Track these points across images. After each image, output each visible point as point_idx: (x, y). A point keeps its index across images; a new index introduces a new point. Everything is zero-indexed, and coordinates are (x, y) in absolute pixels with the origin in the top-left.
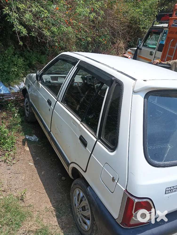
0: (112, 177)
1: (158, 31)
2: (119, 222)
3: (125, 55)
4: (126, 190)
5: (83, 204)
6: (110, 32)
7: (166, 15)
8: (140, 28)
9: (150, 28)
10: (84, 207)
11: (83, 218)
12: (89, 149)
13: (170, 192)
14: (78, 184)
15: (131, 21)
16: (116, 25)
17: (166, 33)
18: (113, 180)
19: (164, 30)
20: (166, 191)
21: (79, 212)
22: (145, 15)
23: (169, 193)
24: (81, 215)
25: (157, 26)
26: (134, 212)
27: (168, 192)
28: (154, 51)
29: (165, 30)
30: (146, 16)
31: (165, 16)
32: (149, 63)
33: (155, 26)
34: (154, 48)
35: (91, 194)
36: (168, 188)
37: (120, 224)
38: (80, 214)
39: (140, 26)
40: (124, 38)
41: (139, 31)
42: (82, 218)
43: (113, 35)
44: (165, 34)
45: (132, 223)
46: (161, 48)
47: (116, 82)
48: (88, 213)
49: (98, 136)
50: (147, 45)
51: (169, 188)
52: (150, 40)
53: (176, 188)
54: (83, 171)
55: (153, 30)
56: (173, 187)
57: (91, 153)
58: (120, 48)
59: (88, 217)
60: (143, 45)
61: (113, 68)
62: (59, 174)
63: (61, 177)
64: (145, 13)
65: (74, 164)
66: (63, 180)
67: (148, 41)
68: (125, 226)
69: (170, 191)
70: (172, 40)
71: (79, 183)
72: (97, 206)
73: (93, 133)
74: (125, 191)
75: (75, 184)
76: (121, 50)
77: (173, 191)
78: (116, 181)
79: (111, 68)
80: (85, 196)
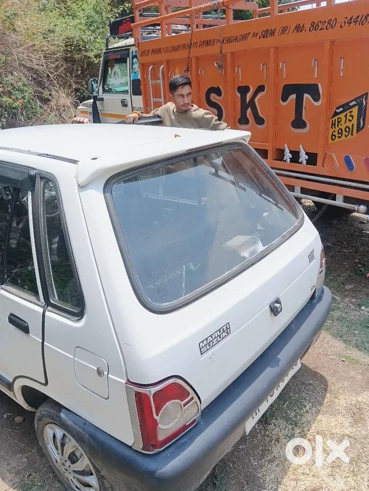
0: (95, 368)
1: (120, 57)
2: (139, 447)
3: (78, 119)
4: (128, 380)
5: (68, 450)
6: (28, 79)
7: (125, 21)
8: (89, 57)
9: (105, 53)
10: (73, 454)
11: (80, 477)
12: (35, 336)
13: (208, 348)
14: (43, 416)
15: (66, 46)
16: (37, 62)
17: (135, 56)
18: (99, 373)
19: (131, 51)
20: (200, 349)
21: (67, 470)
22: (92, 28)
23: (208, 350)
24: (74, 474)
25: (116, 45)
26: (157, 415)
27: (206, 349)
28: (127, 97)
29: (133, 51)
30: (94, 31)
31: (125, 23)
32: (120, 123)
33: (112, 47)
34: (126, 92)
35: (71, 422)
36: (203, 342)
37: (143, 451)
38: (70, 473)
39: (88, 54)
40: (65, 84)
41: (90, 64)
42: (78, 480)
43: (40, 84)
44: (135, 60)
45: (161, 437)
46: (137, 88)
47: (42, 178)
48: (84, 463)
49: (43, 301)
50: (111, 89)
51: (205, 342)
52: (113, 77)
53: (216, 336)
54: (42, 386)
55: (112, 57)
56: (211, 336)
57: (41, 341)
58: (64, 106)
59: (87, 469)
60: (104, 90)
61: (29, 152)
62: (5, 416)
63: (13, 419)
64: (89, 25)
65: (21, 379)
66: (19, 424)
67: (112, 81)
68: (153, 450)
69: (208, 345)
70: (151, 67)
71: (45, 413)
72: (90, 439)
73: (33, 299)
74: (126, 383)
75: (40, 420)
76: (66, 110)
77: (213, 343)
78: (106, 373)
79: (23, 152)
80: (66, 433)
